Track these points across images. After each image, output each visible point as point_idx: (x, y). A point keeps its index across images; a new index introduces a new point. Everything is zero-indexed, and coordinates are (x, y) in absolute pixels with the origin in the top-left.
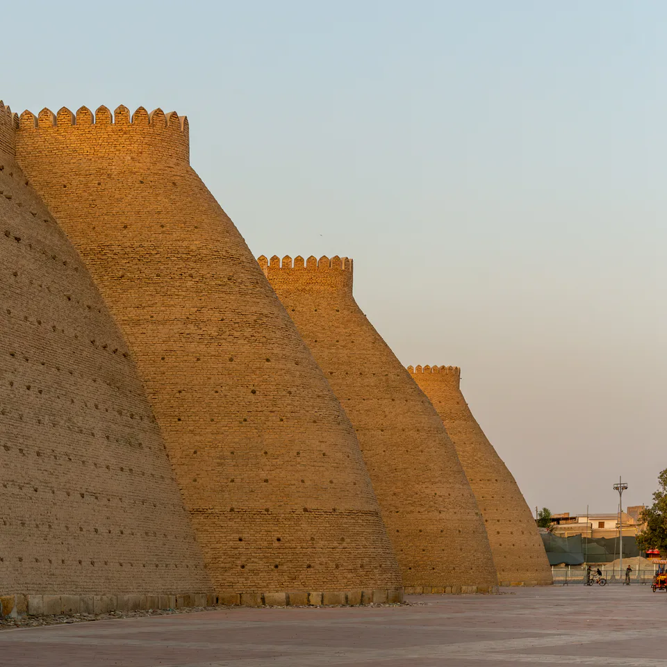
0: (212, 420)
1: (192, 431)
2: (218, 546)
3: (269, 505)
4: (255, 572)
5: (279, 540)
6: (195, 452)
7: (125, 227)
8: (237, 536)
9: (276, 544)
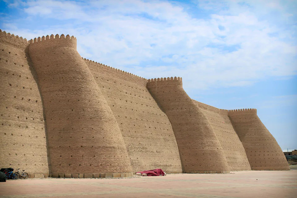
0: (60, 119)
1: (54, 123)
2: (54, 158)
3: (70, 145)
4: (63, 167)
5: (72, 156)
6: (54, 129)
7: (48, 66)
8: (60, 155)
9: (71, 158)
